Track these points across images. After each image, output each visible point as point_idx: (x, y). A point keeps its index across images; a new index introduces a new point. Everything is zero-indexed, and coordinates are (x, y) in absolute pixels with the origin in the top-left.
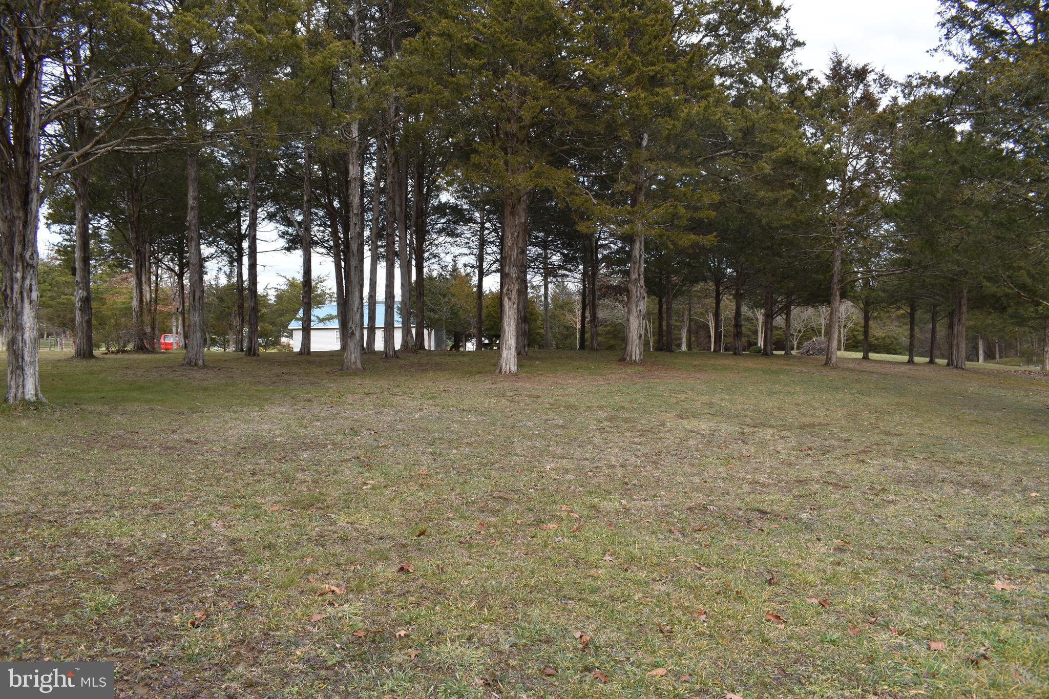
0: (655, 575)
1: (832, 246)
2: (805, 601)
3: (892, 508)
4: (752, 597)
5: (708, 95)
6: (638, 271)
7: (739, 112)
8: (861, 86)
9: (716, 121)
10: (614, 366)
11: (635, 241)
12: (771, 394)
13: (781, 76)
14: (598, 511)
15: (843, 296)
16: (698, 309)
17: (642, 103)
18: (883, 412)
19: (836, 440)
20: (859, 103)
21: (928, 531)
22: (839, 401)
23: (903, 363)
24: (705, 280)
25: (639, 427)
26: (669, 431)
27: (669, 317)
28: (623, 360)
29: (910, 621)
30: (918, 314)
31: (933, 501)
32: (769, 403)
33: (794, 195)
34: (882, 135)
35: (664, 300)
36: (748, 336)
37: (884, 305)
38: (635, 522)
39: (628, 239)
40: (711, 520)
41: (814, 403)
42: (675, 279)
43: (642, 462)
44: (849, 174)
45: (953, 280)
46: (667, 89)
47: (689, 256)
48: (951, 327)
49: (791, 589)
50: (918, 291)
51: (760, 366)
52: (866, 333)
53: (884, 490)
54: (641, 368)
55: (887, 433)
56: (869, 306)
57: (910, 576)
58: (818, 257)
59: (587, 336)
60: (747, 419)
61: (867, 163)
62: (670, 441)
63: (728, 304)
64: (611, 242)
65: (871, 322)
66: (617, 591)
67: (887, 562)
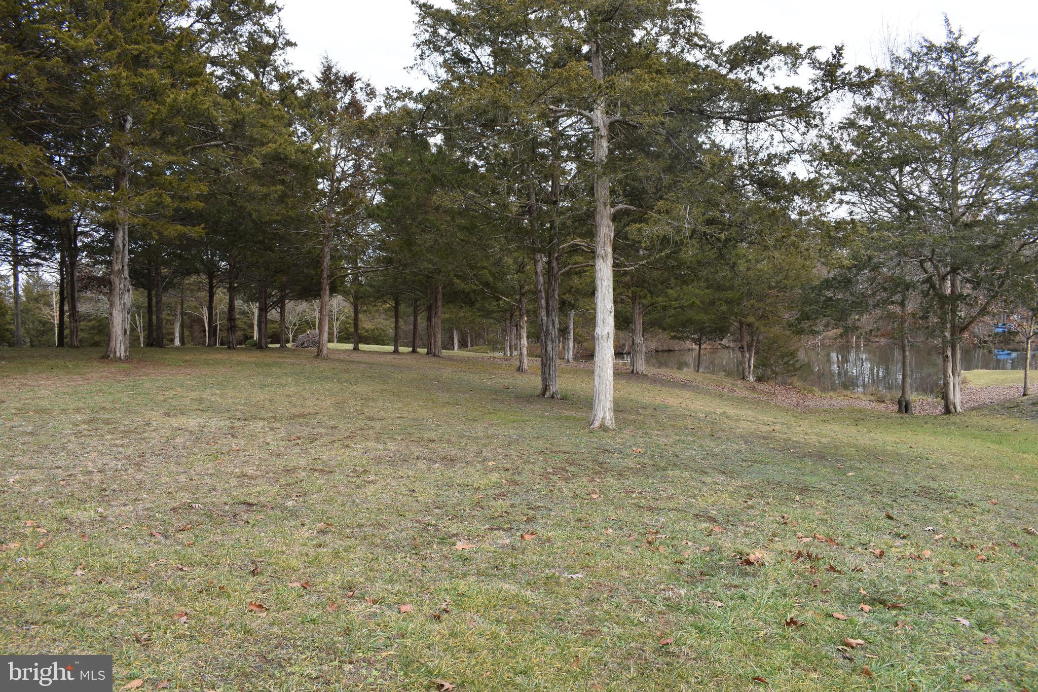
0: (134, 583)
1: (321, 243)
2: (286, 586)
3: (371, 488)
4: (235, 591)
5: (196, 83)
6: (122, 261)
7: (229, 103)
8: (349, 92)
9: (204, 110)
10: (95, 364)
11: (117, 229)
12: (263, 386)
13: (273, 73)
14: (70, 523)
15: (333, 290)
16: (191, 303)
17: (124, 82)
18: (367, 399)
19: (324, 428)
20: (347, 108)
21: (402, 505)
22: (328, 390)
23: (389, 353)
24: (197, 272)
25: (122, 428)
26: (154, 430)
27: (159, 311)
28: (106, 357)
29: (383, 590)
30: (402, 307)
31: (408, 477)
32: (261, 396)
33: (283, 192)
34: (368, 140)
35: (153, 293)
36: (244, 330)
37: (372, 299)
38: (112, 529)
39: (111, 226)
40: (196, 518)
41: (304, 394)
42: (165, 271)
43: (123, 465)
44: (337, 175)
45: (428, 277)
46: (152, 71)
47: (180, 247)
48: (429, 319)
49: (275, 576)
50: (401, 286)
51: (253, 360)
52: (356, 325)
53: (365, 471)
54: (125, 365)
55: (371, 419)
56: (358, 300)
57: (386, 548)
58: (309, 252)
59: (67, 332)
60: (238, 413)
61: (354, 166)
62: (155, 440)
63: (222, 296)
64: (93, 230)
65: (360, 316)
66: (88, 607)
67: (365, 538)
